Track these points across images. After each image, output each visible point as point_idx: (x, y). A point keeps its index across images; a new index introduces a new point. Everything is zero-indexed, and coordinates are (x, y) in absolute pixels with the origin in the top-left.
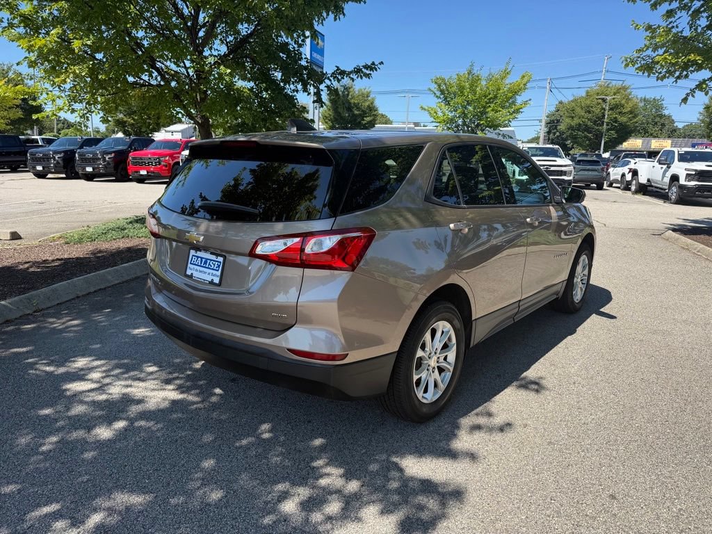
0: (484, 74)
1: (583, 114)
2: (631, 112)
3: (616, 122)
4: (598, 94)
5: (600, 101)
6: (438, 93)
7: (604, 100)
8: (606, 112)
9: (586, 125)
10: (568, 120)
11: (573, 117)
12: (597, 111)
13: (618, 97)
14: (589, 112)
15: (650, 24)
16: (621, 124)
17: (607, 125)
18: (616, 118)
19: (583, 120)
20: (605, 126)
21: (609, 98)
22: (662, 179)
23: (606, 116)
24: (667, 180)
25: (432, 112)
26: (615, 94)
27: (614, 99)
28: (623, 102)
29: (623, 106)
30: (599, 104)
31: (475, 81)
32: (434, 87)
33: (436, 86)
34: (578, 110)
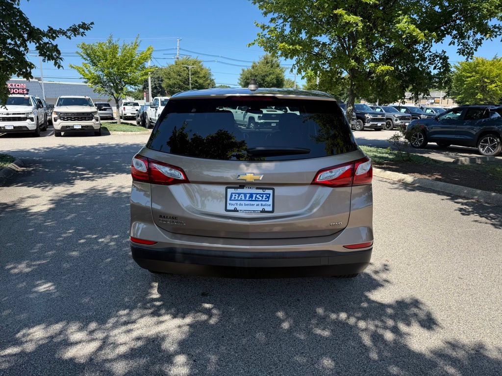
0: (120, 44)
1: (176, 77)
2: (204, 77)
3: (197, 82)
4: (183, 63)
5: (185, 68)
6: (85, 56)
7: (187, 68)
8: (190, 76)
9: (179, 85)
10: (167, 80)
11: (169, 79)
12: (184, 74)
13: (195, 66)
14: (180, 76)
15: (265, 24)
16: (200, 84)
17: (192, 85)
18: (196, 80)
19: (177, 81)
20: (190, 85)
21: (190, 67)
22: (244, 119)
23: (190, 79)
24: (247, 120)
25: (81, 70)
26: (193, 64)
27: (193, 68)
28: (199, 70)
29: (199, 72)
30: (184, 70)
31: (115, 49)
32: (81, 51)
33: (82, 50)
34: (172, 74)
